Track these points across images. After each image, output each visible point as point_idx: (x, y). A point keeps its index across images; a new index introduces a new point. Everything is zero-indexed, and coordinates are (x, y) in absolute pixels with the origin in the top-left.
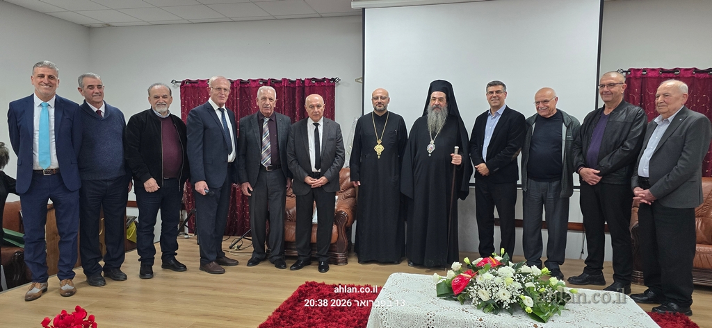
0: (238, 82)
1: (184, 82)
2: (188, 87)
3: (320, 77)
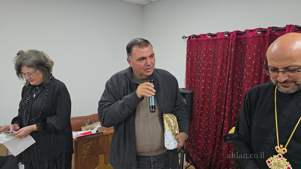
0: (234, 34)
1: (190, 37)
2: (193, 41)
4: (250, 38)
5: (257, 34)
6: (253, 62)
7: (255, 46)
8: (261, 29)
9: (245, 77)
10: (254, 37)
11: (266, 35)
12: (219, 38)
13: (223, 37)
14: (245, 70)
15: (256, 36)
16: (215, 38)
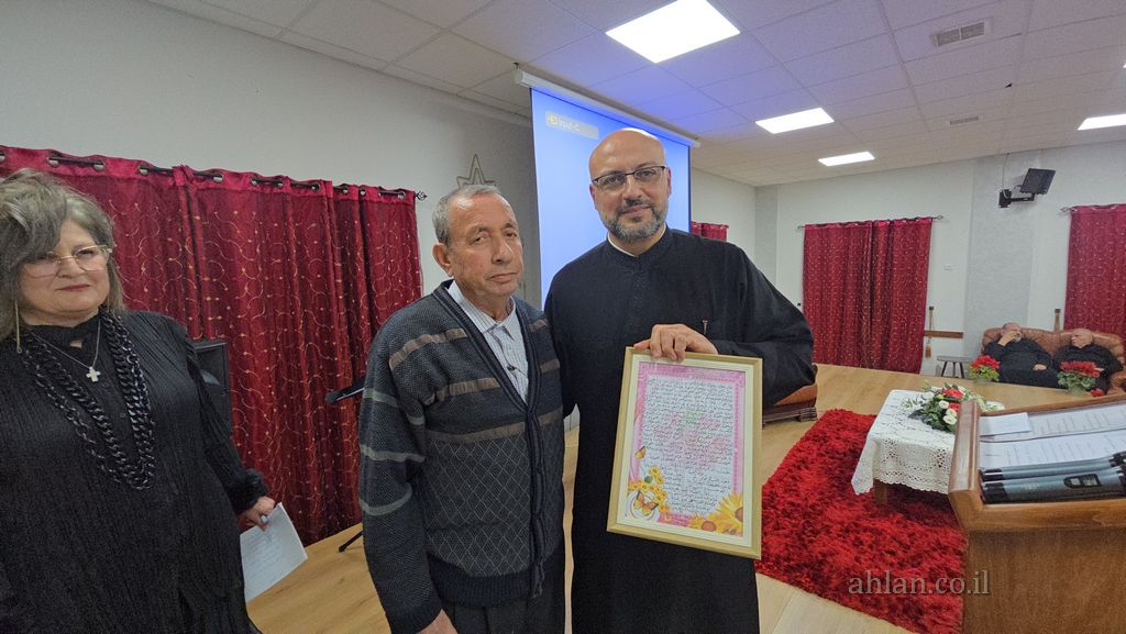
3: (389, 187)
4: (236, 191)
5: (251, 183)
6: (258, 250)
7: (254, 213)
8: (256, 175)
9: (246, 289)
10: (244, 191)
11: (268, 190)
12: (118, 175)
13: (139, 177)
14: (243, 270)
15: (250, 188)
16: (80, 172)
